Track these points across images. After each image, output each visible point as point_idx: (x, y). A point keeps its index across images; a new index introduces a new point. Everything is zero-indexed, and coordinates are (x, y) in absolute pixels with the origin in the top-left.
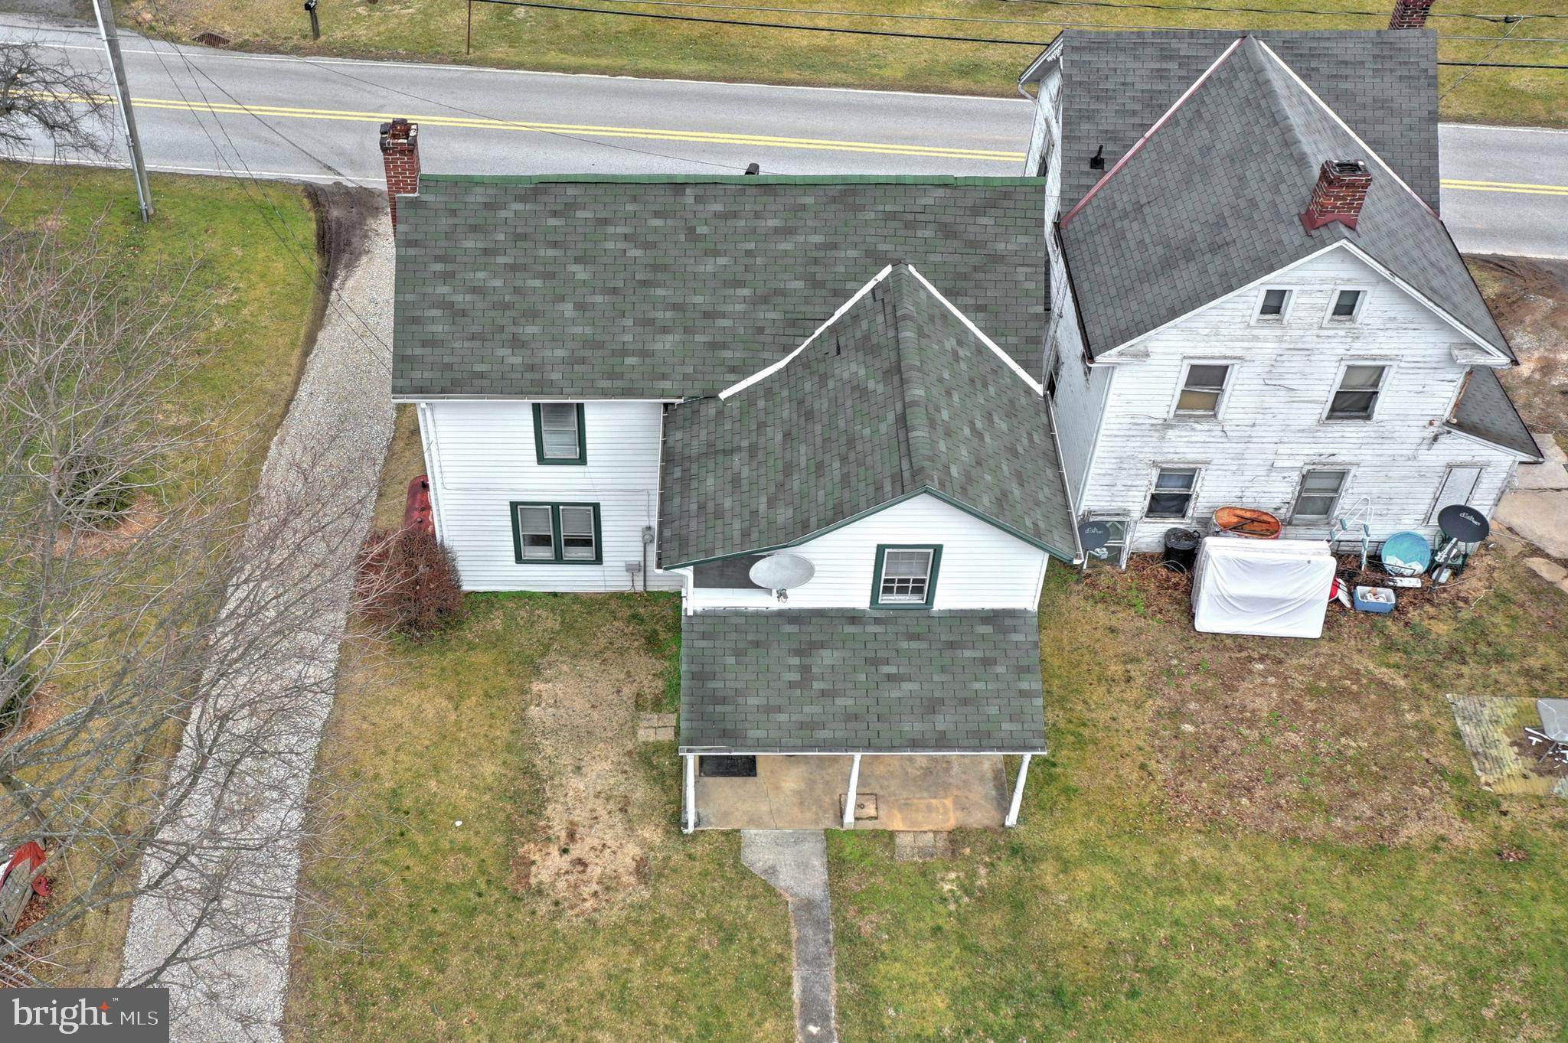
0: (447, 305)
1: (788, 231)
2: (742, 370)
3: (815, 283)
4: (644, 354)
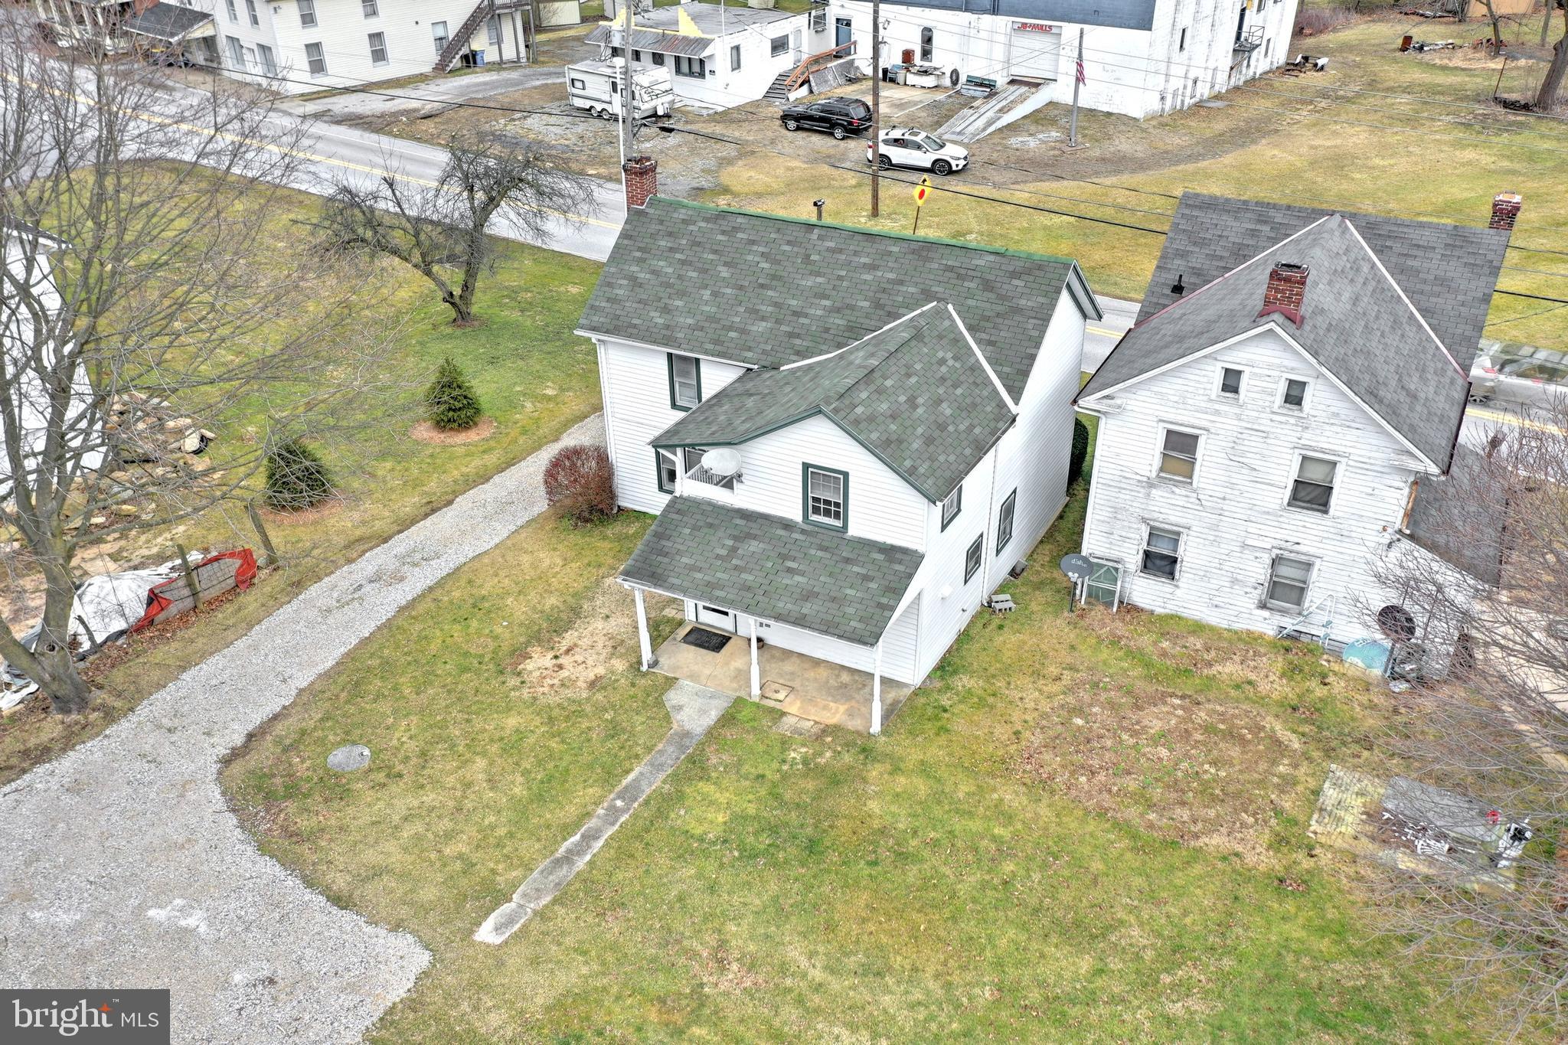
0: (633, 279)
1: (873, 267)
2: (802, 354)
3: (877, 305)
4: (743, 331)
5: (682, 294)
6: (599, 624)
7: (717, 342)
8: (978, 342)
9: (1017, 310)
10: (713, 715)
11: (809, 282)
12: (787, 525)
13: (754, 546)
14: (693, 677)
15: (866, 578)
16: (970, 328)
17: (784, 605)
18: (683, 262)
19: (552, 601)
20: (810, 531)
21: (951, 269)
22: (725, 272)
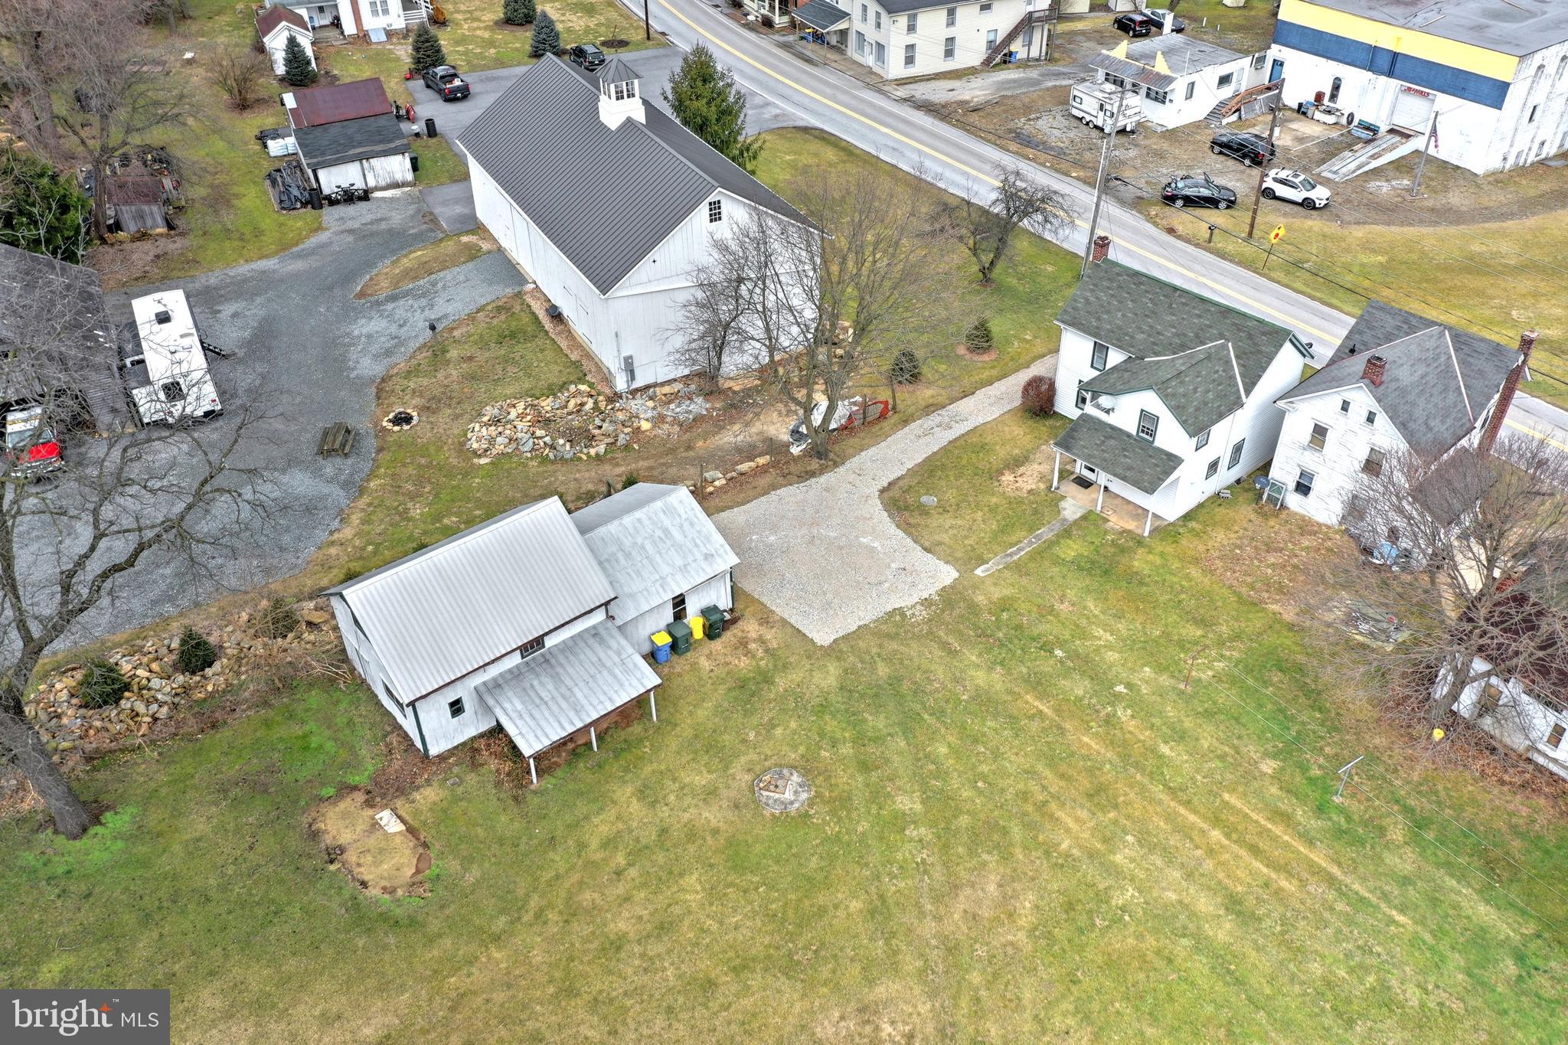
0: (1086, 299)
1: (1200, 316)
2: (1157, 354)
3: (1197, 336)
4: (1132, 337)
5: (1108, 312)
6: (1036, 466)
7: (1118, 340)
8: (1238, 364)
9: (1260, 352)
10: (1078, 515)
11: (1169, 318)
12: (1129, 435)
13: (1113, 442)
14: (1073, 498)
15: (1156, 465)
16: (1237, 357)
17: (1119, 471)
18: (1112, 296)
19: (1017, 451)
20: (1138, 440)
21: (1235, 324)
22: (1130, 305)
